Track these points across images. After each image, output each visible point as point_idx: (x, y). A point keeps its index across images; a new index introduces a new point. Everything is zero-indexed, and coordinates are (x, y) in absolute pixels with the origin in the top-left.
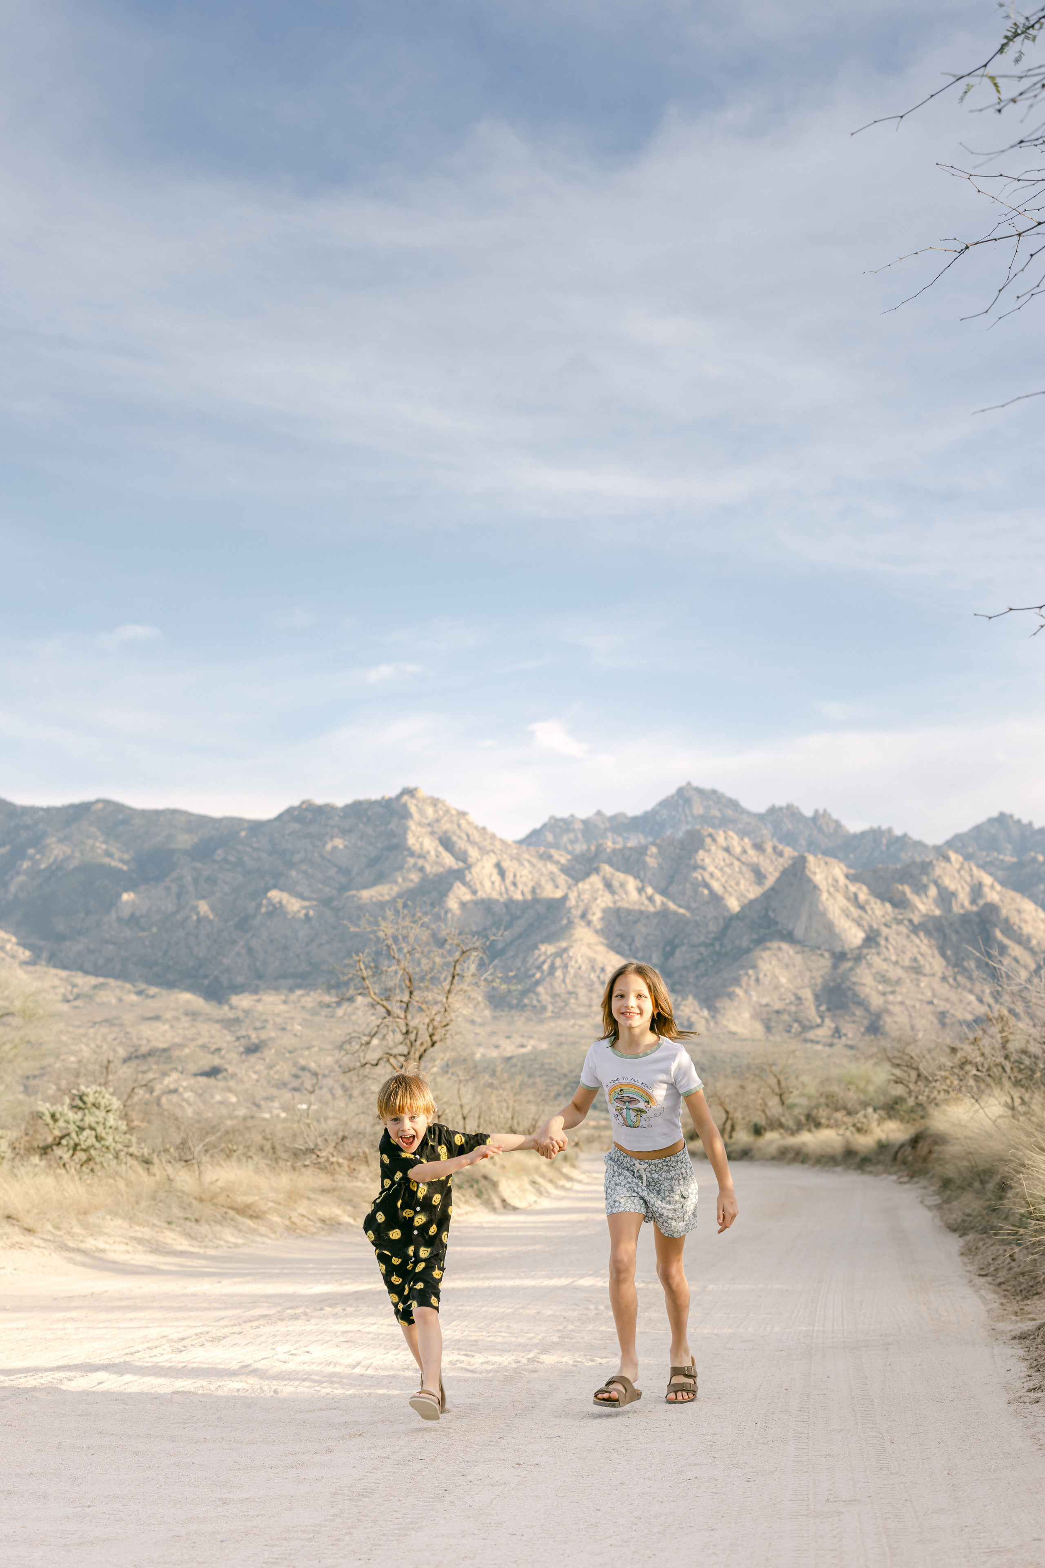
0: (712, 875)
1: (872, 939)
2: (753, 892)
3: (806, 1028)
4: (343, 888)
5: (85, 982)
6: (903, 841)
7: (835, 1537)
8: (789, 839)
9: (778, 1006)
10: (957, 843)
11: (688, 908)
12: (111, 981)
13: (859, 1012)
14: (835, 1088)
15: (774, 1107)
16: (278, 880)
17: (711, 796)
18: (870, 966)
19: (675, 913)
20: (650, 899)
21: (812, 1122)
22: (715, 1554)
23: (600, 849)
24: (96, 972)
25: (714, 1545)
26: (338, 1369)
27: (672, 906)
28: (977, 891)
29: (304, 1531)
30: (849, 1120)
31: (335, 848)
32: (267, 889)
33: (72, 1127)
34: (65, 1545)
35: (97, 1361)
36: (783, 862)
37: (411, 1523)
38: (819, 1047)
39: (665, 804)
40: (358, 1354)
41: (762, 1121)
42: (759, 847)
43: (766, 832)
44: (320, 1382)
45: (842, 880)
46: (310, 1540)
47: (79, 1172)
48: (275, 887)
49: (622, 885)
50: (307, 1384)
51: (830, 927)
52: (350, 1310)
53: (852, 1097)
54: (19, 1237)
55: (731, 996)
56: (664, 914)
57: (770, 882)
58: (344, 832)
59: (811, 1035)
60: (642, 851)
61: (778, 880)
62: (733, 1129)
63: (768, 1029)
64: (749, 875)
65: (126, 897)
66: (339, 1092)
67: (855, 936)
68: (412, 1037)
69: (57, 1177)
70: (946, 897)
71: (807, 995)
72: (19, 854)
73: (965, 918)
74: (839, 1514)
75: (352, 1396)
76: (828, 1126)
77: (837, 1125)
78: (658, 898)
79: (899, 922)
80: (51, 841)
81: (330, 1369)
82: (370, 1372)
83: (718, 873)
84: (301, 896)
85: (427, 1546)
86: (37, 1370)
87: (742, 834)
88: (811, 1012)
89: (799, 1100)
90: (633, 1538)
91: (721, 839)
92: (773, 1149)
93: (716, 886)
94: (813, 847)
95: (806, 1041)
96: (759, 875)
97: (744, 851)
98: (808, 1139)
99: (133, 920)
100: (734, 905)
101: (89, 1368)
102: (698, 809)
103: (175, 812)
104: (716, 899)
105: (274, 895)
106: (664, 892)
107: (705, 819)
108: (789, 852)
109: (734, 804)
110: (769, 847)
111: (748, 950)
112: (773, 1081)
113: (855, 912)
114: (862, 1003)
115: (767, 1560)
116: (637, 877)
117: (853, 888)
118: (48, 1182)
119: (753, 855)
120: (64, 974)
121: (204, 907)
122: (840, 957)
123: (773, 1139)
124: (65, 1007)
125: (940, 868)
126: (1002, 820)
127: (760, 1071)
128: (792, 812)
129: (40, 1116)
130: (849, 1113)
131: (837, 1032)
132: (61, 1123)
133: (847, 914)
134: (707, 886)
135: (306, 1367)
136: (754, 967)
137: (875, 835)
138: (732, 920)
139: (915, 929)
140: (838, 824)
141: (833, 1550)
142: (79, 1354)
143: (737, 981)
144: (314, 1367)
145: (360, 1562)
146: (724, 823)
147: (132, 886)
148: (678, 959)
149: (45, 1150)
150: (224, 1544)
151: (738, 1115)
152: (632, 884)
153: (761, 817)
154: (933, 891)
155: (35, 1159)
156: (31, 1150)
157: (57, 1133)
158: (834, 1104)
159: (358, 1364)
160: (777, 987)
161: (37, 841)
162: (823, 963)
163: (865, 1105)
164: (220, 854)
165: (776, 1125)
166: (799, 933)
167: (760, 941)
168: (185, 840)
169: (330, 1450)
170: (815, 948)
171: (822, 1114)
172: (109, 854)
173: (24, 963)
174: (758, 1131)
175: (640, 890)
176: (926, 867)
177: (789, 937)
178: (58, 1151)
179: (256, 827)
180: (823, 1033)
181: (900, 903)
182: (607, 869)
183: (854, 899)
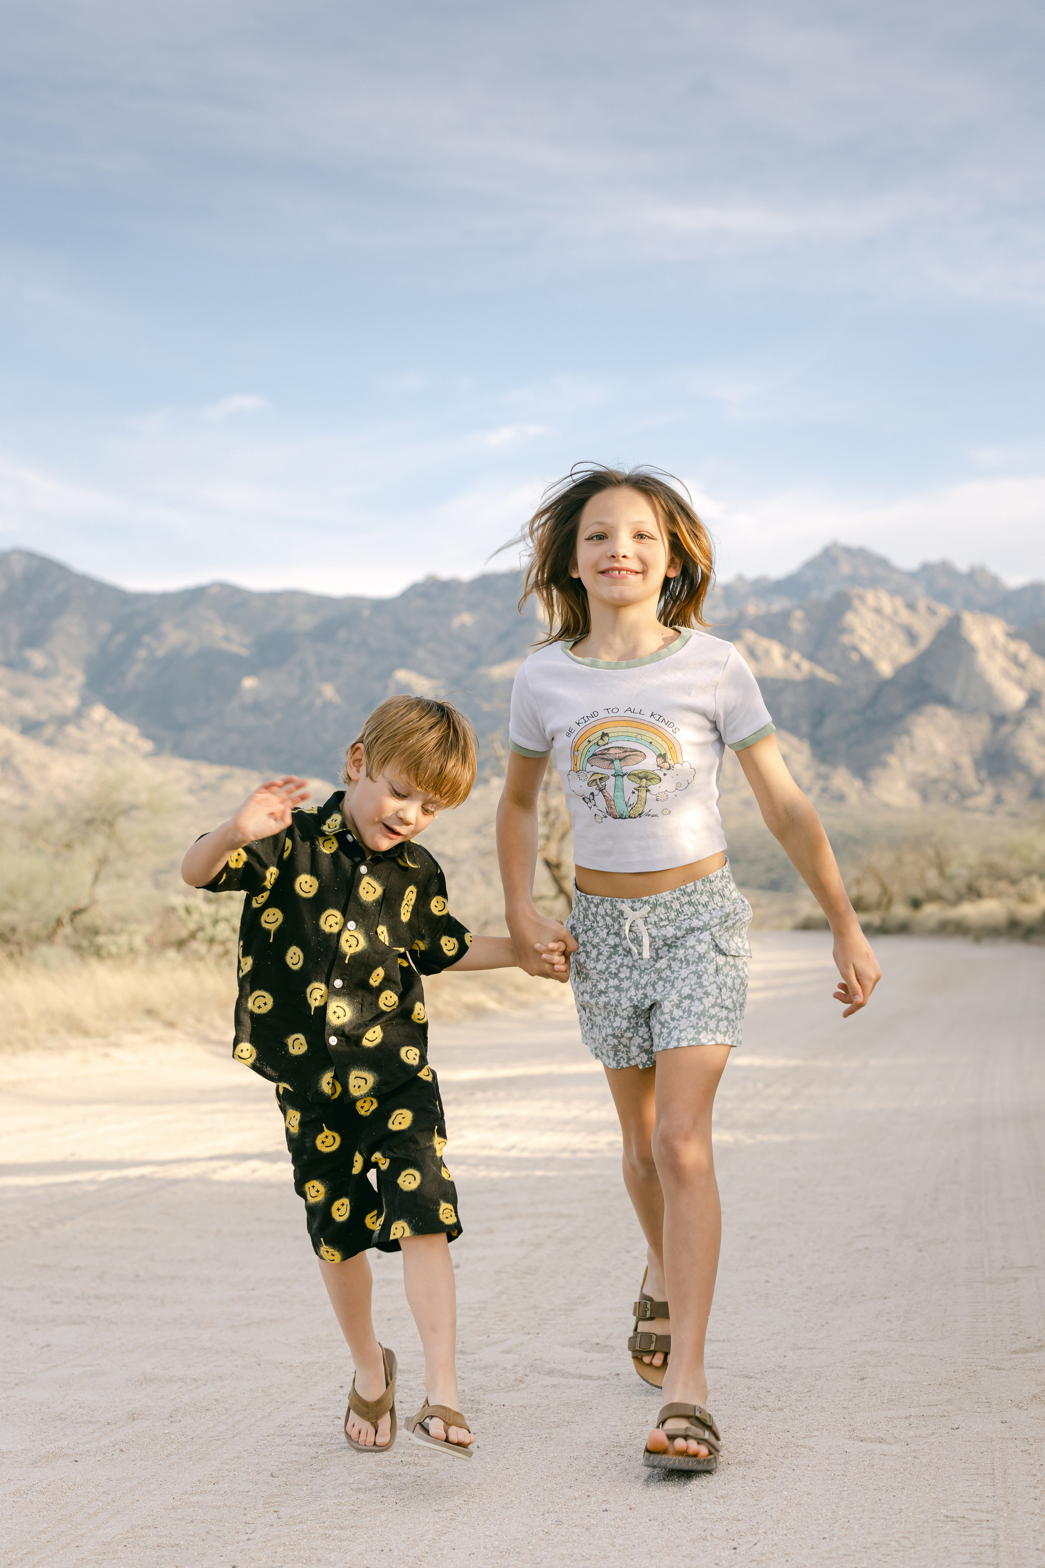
0: (862, 639)
1: (1034, 700)
2: (906, 655)
3: (965, 795)
4: (473, 666)
5: (210, 772)
7: (1012, 1302)
8: (943, 596)
9: (934, 773)
11: (837, 673)
12: (239, 772)
13: (1021, 778)
14: (998, 858)
15: (933, 878)
16: (405, 660)
17: (859, 555)
18: (1032, 728)
19: (823, 681)
20: (797, 666)
21: (973, 892)
22: (889, 1321)
23: (742, 616)
24: (221, 760)
25: (888, 1313)
26: (493, 1153)
27: (820, 673)
29: (470, 1308)
30: (1012, 890)
31: (463, 626)
32: (393, 669)
33: (207, 922)
34: (233, 1326)
35: (249, 1150)
36: (938, 622)
37: (578, 1298)
38: (978, 816)
39: (812, 564)
40: (512, 1138)
41: (917, 891)
42: (911, 606)
43: (919, 590)
44: (476, 1166)
45: (1001, 639)
46: (477, 1316)
47: (217, 964)
48: (403, 666)
49: (767, 653)
50: (463, 1167)
51: (988, 689)
52: (502, 1094)
53: (1014, 865)
54: (160, 1031)
55: (885, 765)
56: (811, 682)
57: (924, 642)
58: (472, 607)
59: (971, 803)
60: (786, 615)
61: (934, 642)
62: (890, 902)
63: (925, 797)
64: (901, 636)
65: (249, 683)
66: (477, 877)
67: (1015, 697)
68: (552, 816)
69: (196, 971)
71: (966, 761)
72: (134, 642)
74: (1016, 1280)
75: (510, 1179)
76: (991, 896)
77: (999, 895)
78: (806, 666)
80: (167, 627)
81: (485, 1153)
82: (525, 1154)
83: (867, 636)
84: (429, 675)
85: (596, 1319)
86: (189, 1161)
87: (893, 592)
88: (970, 778)
89: (958, 870)
90: (804, 1308)
91: (870, 598)
92: (932, 923)
93: (866, 650)
94: (970, 604)
95: (965, 809)
96: (912, 637)
97: (895, 612)
98: (969, 911)
99: (256, 707)
100: (886, 669)
101: (241, 1157)
102: (845, 568)
103: (292, 595)
104: (866, 664)
105: (402, 675)
106: (811, 657)
107: (853, 579)
108: (944, 611)
109: (883, 562)
110: (922, 606)
111: (901, 717)
112: (930, 852)
113: (1015, 671)
114: (1024, 768)
115: (943, 1325)
116: (781, 641)
117: (1013, 646)
118: (186, 976)
119: (905, 616)
120: (187, 764)
121: (329, 691)
122: (999, 720)
123: (932, 912)
124: (190, 800)
127: (917, 842)
128: (946, 568)
129: (172, 909)
130: (1014, 882)
131: (998, 800)
132: (196, 916)
133: (1006, 673)
134: (855, 649)
135: (462, 1152)
136: (908, 732)
137: (1035, 589)
138: (882, 686)
140: (995, 581)
141: (1011, 1314)
142: (230, 1144)
143: (890, 749)
144: (470, 1152)
145: (529, 1336)
146: (874, 582)
147: (252, 670)
148: (830, 727)
149: (181, 944)
150: (391, 1322)
151: (895, 888)
152: (776, 650)
153: (913, 576)
155: (172, 954)
156: (166, 944)
157: (192, 926)
158: (996, 873)
159: (513, 1147)
160: (933, 753)
161: (152, 628)
162: (981, 728)
163: (1028, 873)
164: (342, 634)
165: (934, 897)
166: (956, 695)
167: (915, 707)
168: (306, 622)
169: (490, 1231)
170: (973, 712)
171: (984, 885)
172: (227, 638)
173: (147, 756)
174: (916, 904)
175: (787, 657)
177: (945, 701)
178: (195, 945)
179: (379, 605)
180: (983, 800)
182: (750, 636)
183: (1014, 659)
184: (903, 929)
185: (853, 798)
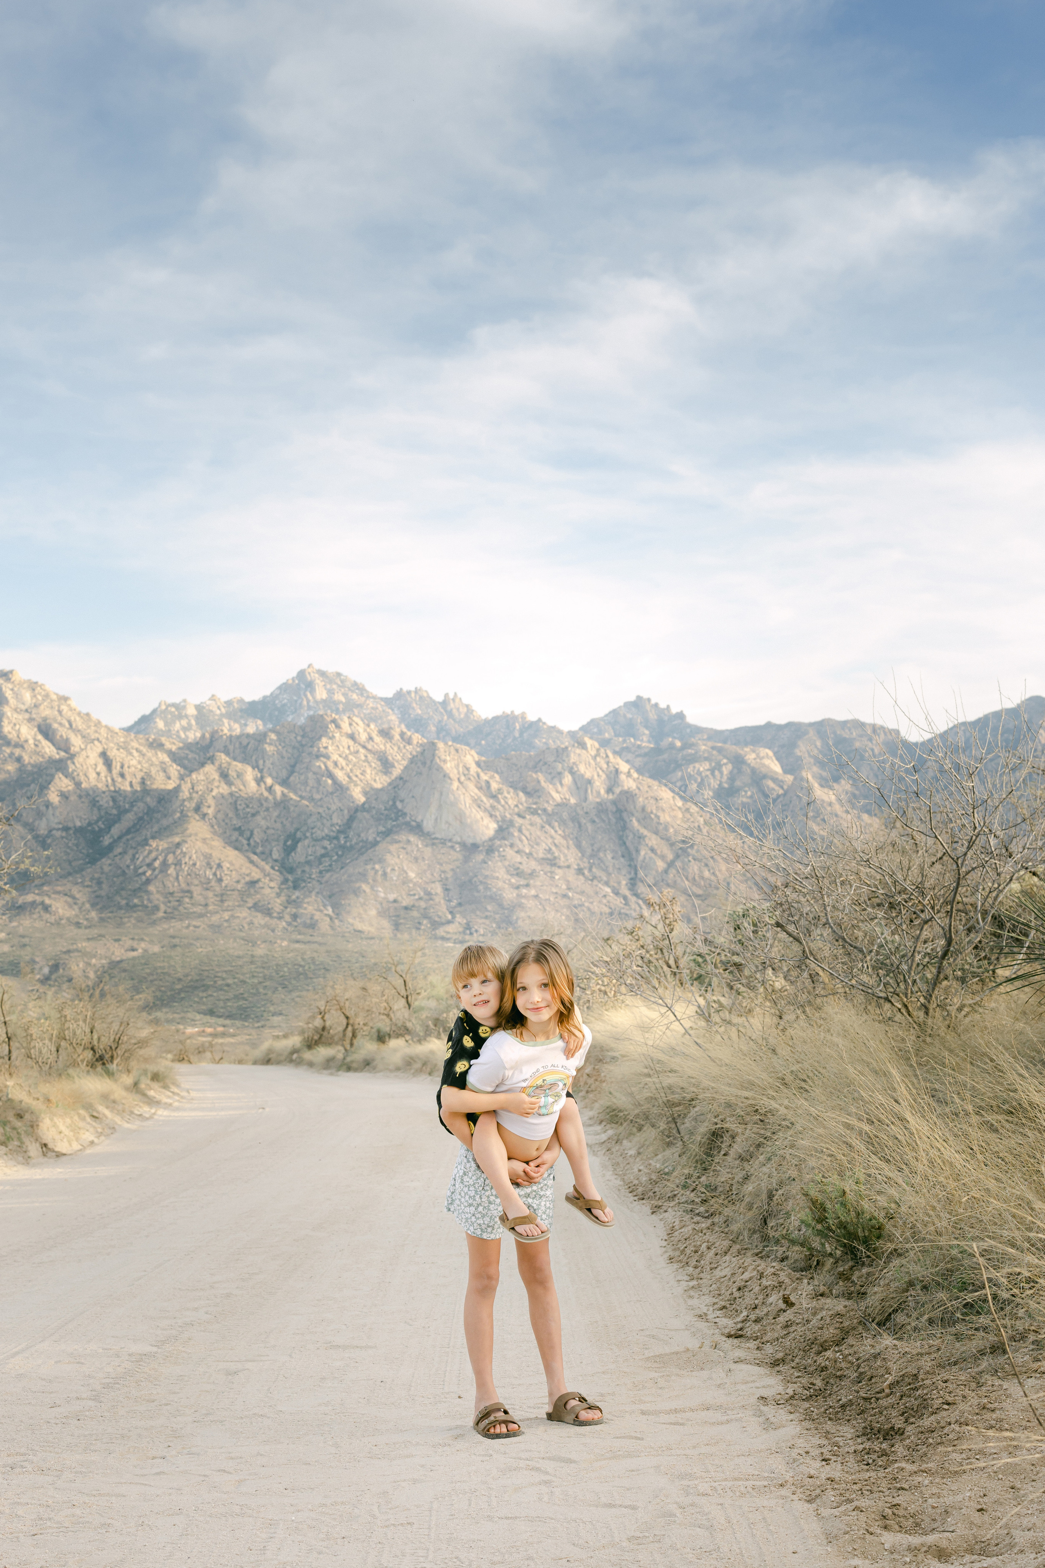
0: (335, 764)
1: (503, 831)
2: (380, 782)
3: (435, 924)
6: (535, 727)
8: (418, 725)
9: (406, 902)
10: (592, 728)
11: (311, 799)
13: (491, 907)
15: (400, 1011)
17: (335, 679)
18: (503, 858)
19: (296, 804)
20: (270, 789)
21: (441, 1027)
23: (215, 736)
27: (293, 797)
28: (614, 776)
36: (411, 750)
38: (449, 944)
39: (284, 688)
41: (384, 1025)
42: (385, 733)
43: (393, 717)
45: (474, 768)
49: (239, 775)
51: (461, 818)
55: (357, 892)
56: (283, 804)
57: (397, 771)
59: (441, 932)
60: (260, 738)
61: (406, 768)
62: (354, 1036)
63: (396, 926)
64: (375, 763)
67: (487, 828)
70: (582, 785)
71: (437, 889)
73: (601, 808)
78: (278, 789)
79: (534, 812)
83: (342, 762)
87: (369, 720)
88: (442, 909)
89: (426, 1002)
91: (345, 725)
92: (397, 1059)
93: (340, 775)
94: (443, 733)
95: (436, 938)
96: (386, 764)
97: (370, 739)
100: (358, 795)
102: (321, 694)
104: (340, 789)
106: (284, 782)
107: (328, 704)
108: (417, 738)
109: (359, 688)
110: (396, 734)
111: (375, 844)
112: (398, 982)
113: (487, 802)
114: (494, 897)
116: (255, 766)
117: (484, 777)
119: (379, 743)
122: (471, 849)
123: (397, 1047)
125: (575, 755)
126: (639, 704)
127: (384, 971)
128: (420, 696)
131: (468, 929)
133: (478, 804)
134: (330, 775)
136: (381, 861)
137: (507, 720)
138: (356, 811)
139: (551, 817)
140: (469, 710)
143: (363, 876)
146: (349, 708)
148: (302, 853)
151: (359, 1021)
152: (250, 774)
153: (387, 701)
154: (568, 779)
160: (406, 881)
162: (453, 857)
165: (403, 1031)
166: (428, 825)
167: (387, 834)
170: (445, 840)
174: (381, 1038)
175: (259, 781)
176: (561, 753)
177: (417, 829)
180: (453, 929)
181: (533, 792)
182: (222, 758)
183: (486, 788)
184: (367, 1064)
185: (324, 925)
